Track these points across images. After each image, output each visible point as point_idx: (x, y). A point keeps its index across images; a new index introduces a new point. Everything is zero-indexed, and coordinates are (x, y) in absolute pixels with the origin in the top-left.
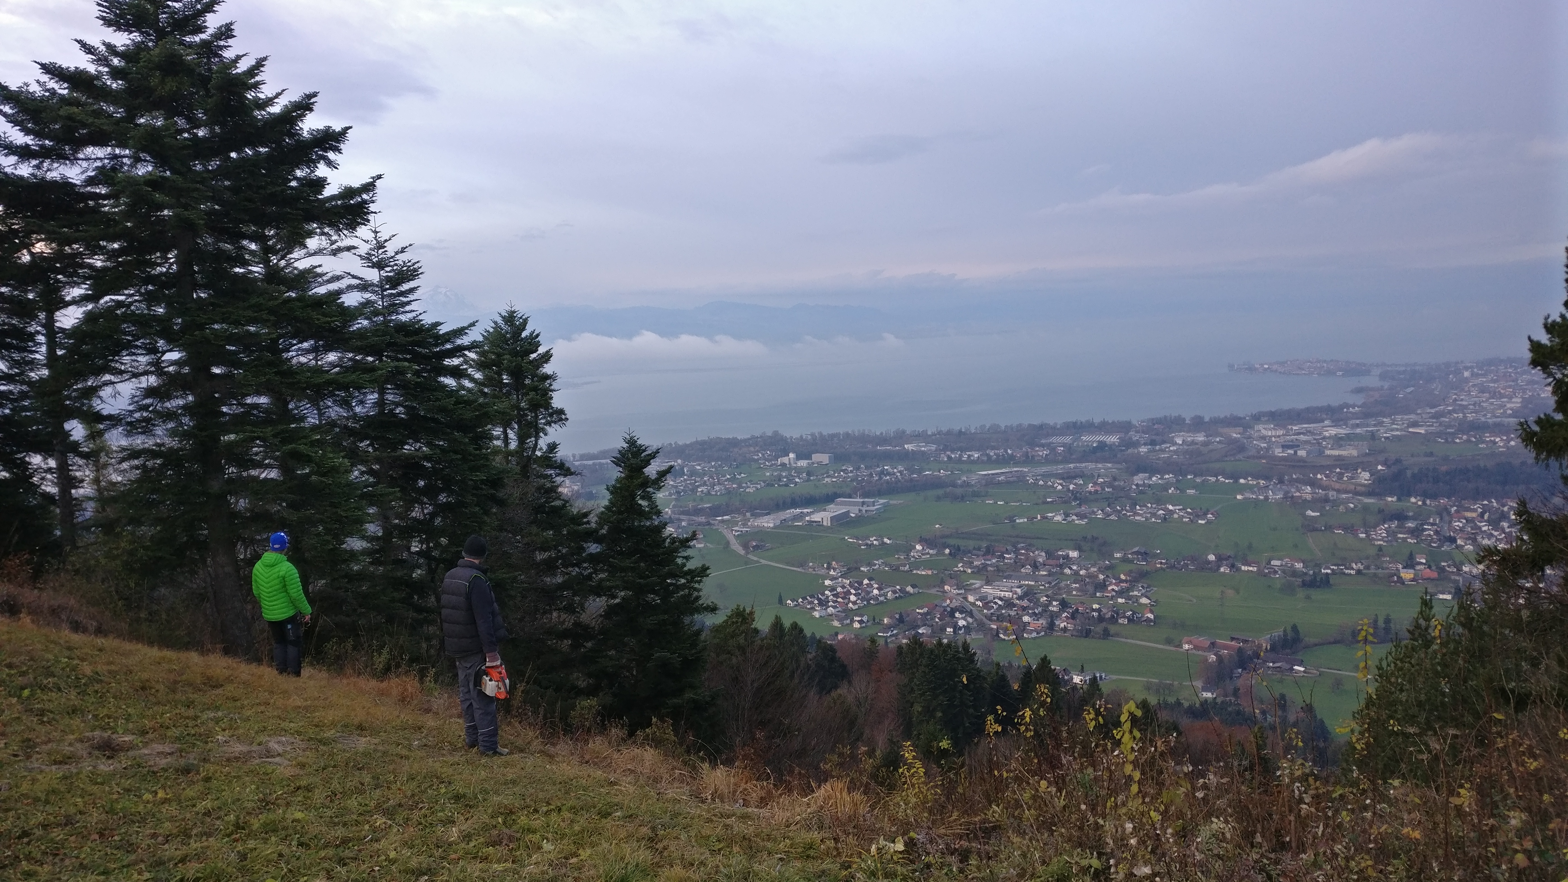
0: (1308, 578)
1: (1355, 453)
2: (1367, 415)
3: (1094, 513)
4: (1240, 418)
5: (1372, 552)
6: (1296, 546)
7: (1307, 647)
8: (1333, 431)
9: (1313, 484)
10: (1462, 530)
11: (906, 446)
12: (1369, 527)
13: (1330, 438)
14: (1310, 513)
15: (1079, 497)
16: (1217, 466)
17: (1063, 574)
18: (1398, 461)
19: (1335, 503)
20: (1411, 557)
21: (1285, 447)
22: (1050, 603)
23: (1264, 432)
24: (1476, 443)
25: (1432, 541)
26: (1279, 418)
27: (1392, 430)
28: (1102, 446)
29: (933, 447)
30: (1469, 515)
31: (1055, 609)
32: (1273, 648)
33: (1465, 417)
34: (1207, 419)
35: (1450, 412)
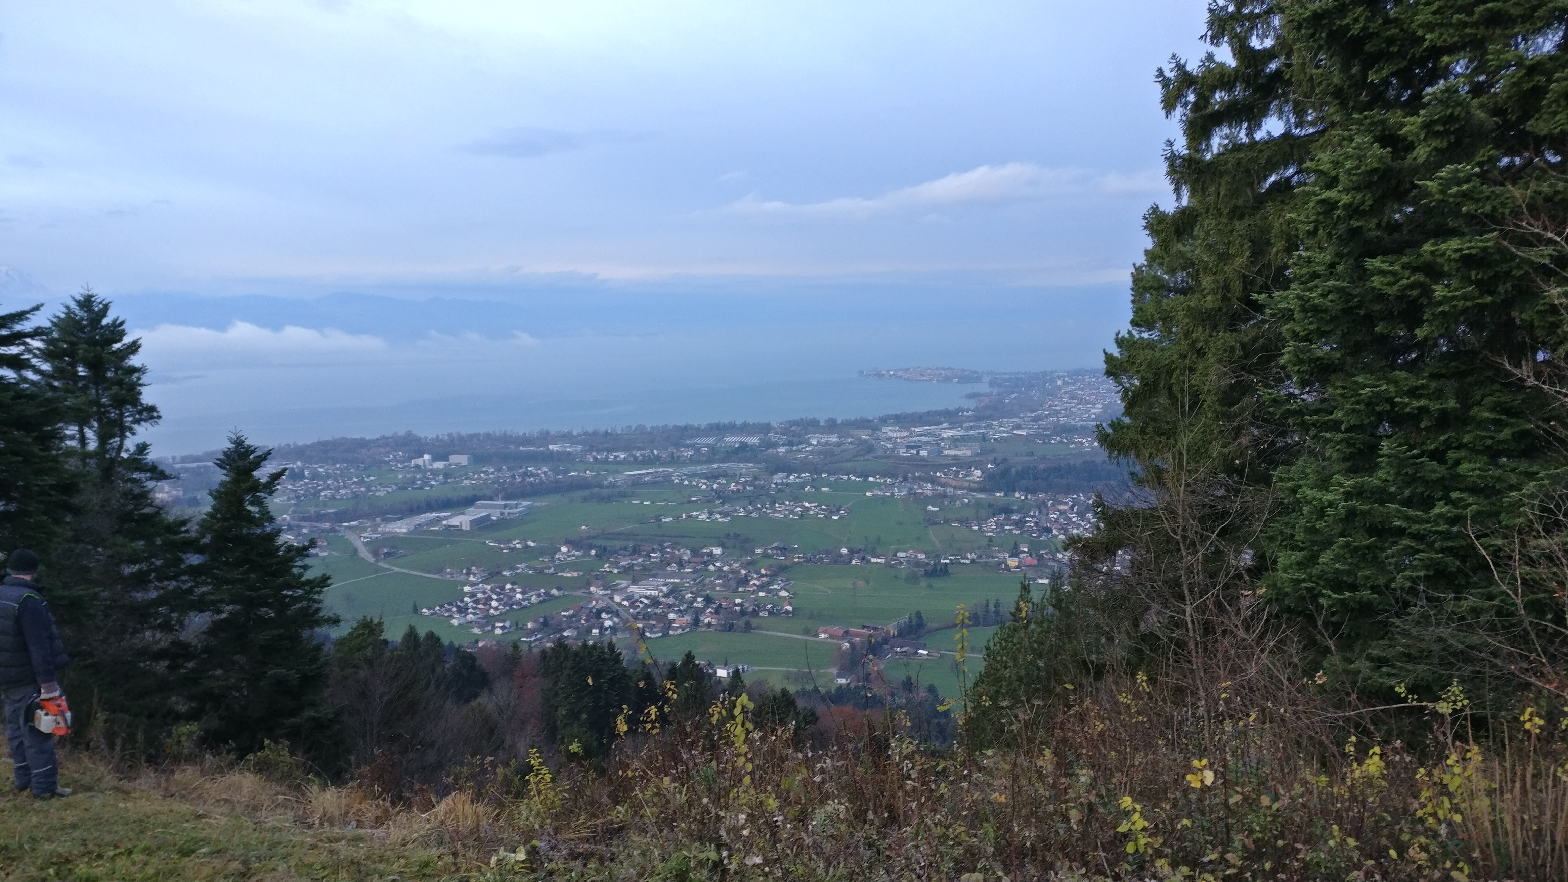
0: (929, 568)
1: (969, 453)
2: (978, 418)
3: (736, 511)
4: (869, 421)
5: (985, 542)
6: (919, 539)
7: (929, 631)
8: (950, 433)
9: (933, 481)
10: (1056, 521)
11: (551, 447)
12: (981, 520)
13: (948, 438)
14: (930, 508)
15: (723, 496)
16: (849, 465)
17: (707, 570)
18: (1005, 460)
19: (953, 498)
20: (1016, 546)
21: (909, 447)
22: (695, 600)
23: (890, 434)
24: (1068, 444)
25: (1033, 531)
26: (903, 420)
27: (1000, 432)
28: (744, 446)
29: (579, 448)
30: (1062, 507)
31: (699, 605)
32: (901, 634)
33: (1058, 420)
34: (839, 422)
35: (1046, 416)
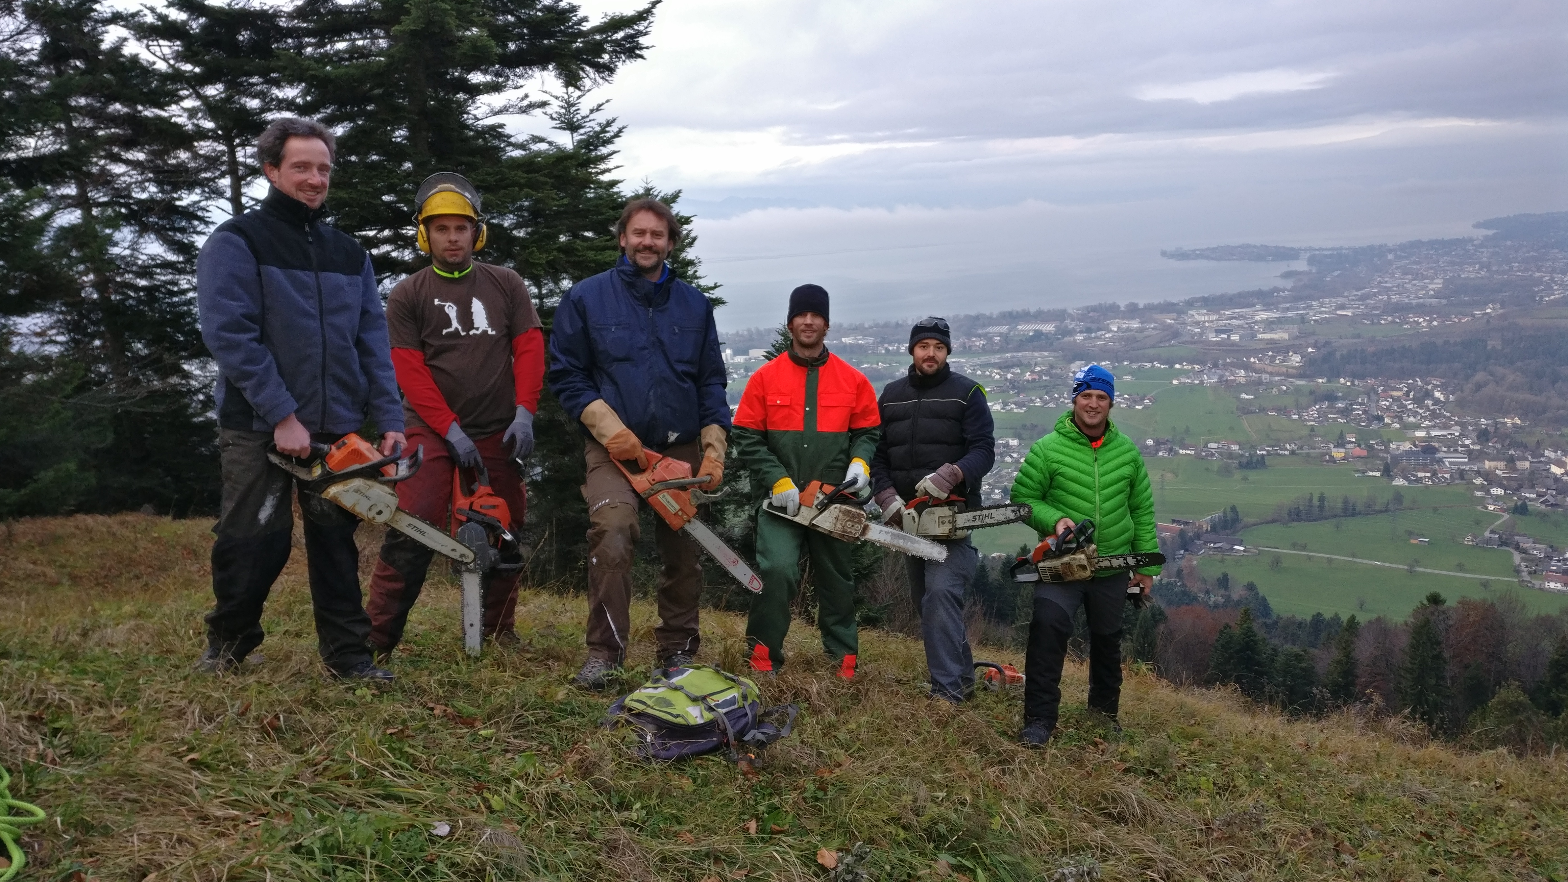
0: (1244, 460)
1: (1286, 336)
2: (1296, 299)
3: (1032, 401)
4: (1174, 305)
5: (1305, 432)
6: (1231, 429)
7: (1246, 527)
8: (1263, 316)
9: (1247, 367)
10: (1388, 408)
11: (841, 340)
12: (1301, 408)
13: (1262, 321)
14: (1244, 396)
15: (1017, 386)
16: (1152, 352)
18: (1327, 343)
19: (1270, 385)
20: (1342, 436)
21: (1218, 332)
22: (992, 491)
23: (1198, 318)
24: (1401, 324)
25: (1361, 420)
26: (1212, 303)
27: (1321, 313)
28: (1038, 334)
29: (871, 340)
30: (1395, 394)
31: (998, 497)
32: (1214, 529)
33: (1389, 298)
34: (1141, 306)
35: (1375, 295)
